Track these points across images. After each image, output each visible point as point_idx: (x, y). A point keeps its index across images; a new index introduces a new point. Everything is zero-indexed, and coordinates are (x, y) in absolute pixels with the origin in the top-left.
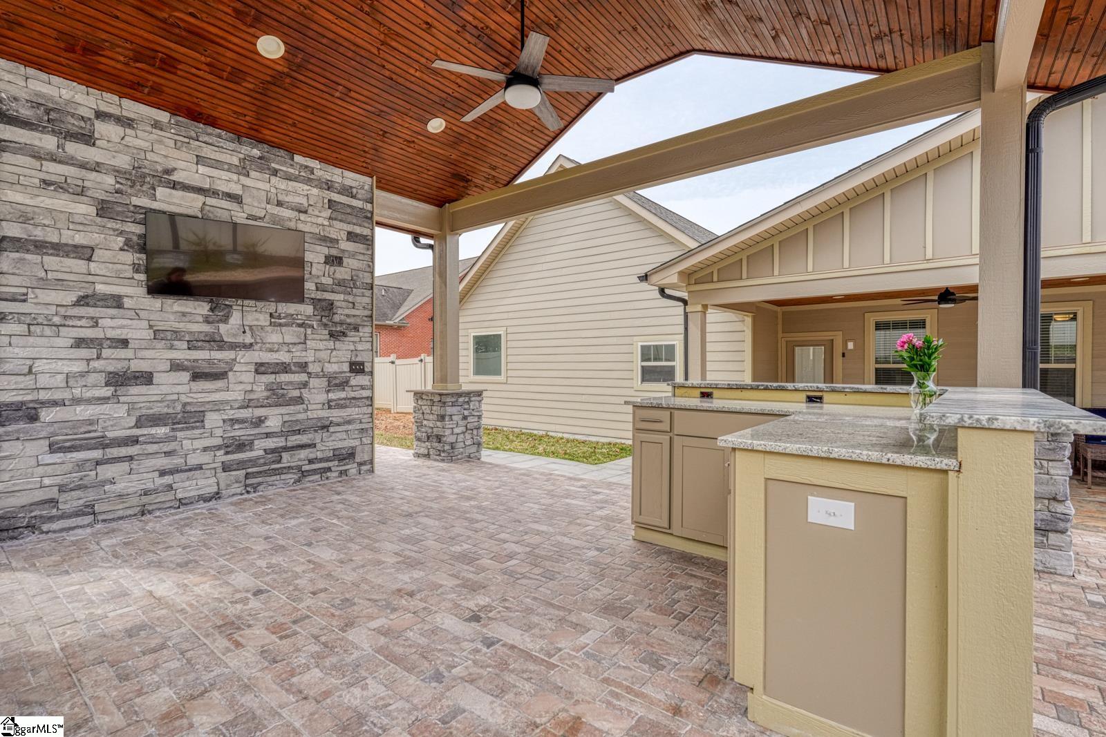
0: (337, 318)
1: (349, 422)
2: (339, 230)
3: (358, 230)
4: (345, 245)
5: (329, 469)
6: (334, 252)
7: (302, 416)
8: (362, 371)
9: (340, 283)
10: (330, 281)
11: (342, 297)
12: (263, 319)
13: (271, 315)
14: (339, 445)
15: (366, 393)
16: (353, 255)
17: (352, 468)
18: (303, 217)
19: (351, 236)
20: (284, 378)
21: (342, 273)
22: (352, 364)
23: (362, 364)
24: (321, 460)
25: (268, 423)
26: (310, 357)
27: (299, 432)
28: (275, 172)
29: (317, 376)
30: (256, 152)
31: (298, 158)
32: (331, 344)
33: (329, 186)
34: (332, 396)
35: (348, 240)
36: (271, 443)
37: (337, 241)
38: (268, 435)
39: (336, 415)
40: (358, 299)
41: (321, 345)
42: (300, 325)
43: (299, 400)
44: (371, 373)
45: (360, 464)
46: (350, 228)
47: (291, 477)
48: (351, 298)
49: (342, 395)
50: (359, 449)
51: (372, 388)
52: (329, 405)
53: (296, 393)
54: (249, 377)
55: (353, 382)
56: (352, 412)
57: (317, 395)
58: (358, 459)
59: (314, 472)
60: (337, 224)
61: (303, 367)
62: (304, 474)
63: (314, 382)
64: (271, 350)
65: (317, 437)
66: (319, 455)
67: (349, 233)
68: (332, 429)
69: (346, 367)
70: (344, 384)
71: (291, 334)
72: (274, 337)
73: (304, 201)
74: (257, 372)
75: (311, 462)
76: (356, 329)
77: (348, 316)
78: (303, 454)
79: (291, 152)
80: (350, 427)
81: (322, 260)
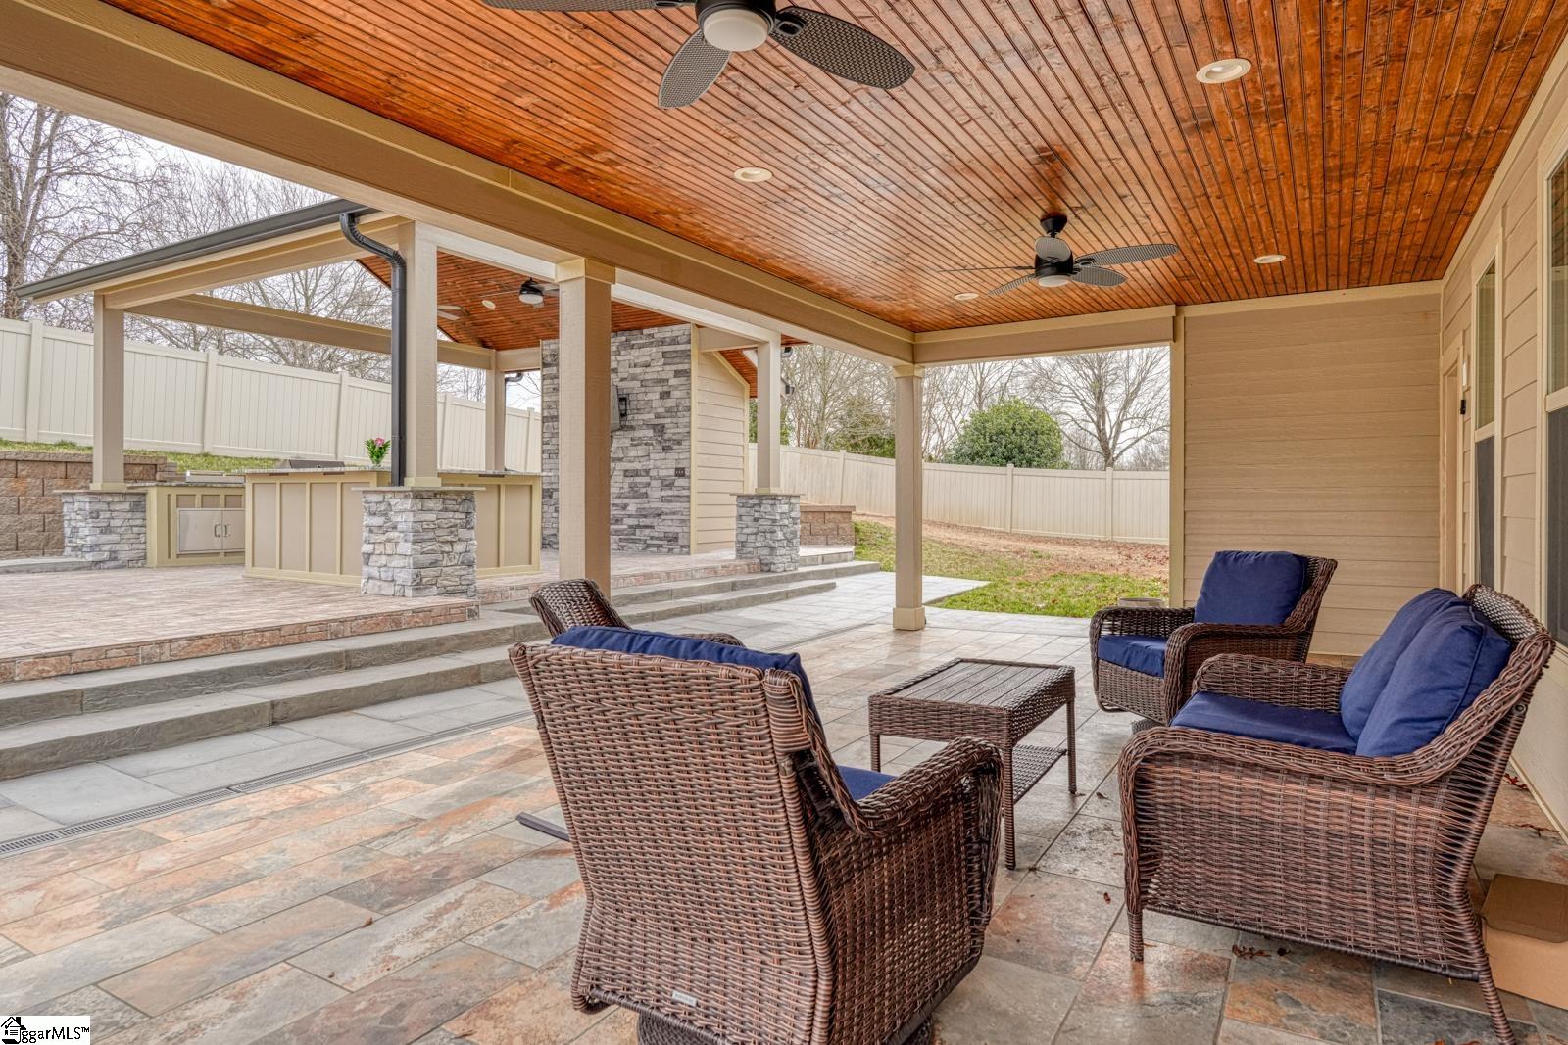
0: (666, 436)
1: (674, 513)
2: (668, 372)
3: (680, 367)
4: (673, 381)
5: (662, 546)
6: (666, 389)
7: (646, 506)
8: (683, 475)
9: (669, 411)
10: (663, 410)
11: (669, 420)
12: (628, 442)
13: (632, 439)
14: (668, 529)
15: (685, 492)
16: (676, 387)
17: (677, 548)
18: (648, 370)
19: (678, 374)
20: (638, 479)
21: (670, 403)
22: (677, 469)
23: (683, 469)
24: (657, 538)
25: (629, 508)
26: (650, 465)
27: (645, 516)
28: (632, 347)
29: (655, 479)
30: (624, 338)
31: (645, 331)
32: (663, 456)
33: (663, 342)
34: (664, 493)
35: (675, 377)
36: (633, 522)
37: (668, 380)
38: (630, 516)
39: (666, 507)
40: (681, 420)
41: (657, 457)
42: (646, 444)
43: (646, 495)
44: (689, 477)
45: (682, 547)
46: (675, 368)
47: (641, 546)
48: (675, 420)
49: (670, 493)
50: (680, 535)
51: (689, 488)
52: (664, 500)
53: (643, 490)
54: (621, 479)
55: (676, 484)
56: (676, 506)
57: (655, 492)
58: (680, 542)
59: (654, 545)
60: (668, 368)
61: (647, 472)
62: (648, 546)
63: (654, 483)
64: (630, 462)
65: (655, 521)
66: (656, 534)
67: (676, 372)
68: (663, 517)
69: (672, 472)
70: (671, 486)
71: (640, 451)
72: (633, 453)
73: (648, 359)
74: (625, 476)
75: (652, 538)
76: (679, 442)
77: (674, 434)
78: (647, 531)
79: (640, 328)
80: (674, 517)
81: (657, 396)
